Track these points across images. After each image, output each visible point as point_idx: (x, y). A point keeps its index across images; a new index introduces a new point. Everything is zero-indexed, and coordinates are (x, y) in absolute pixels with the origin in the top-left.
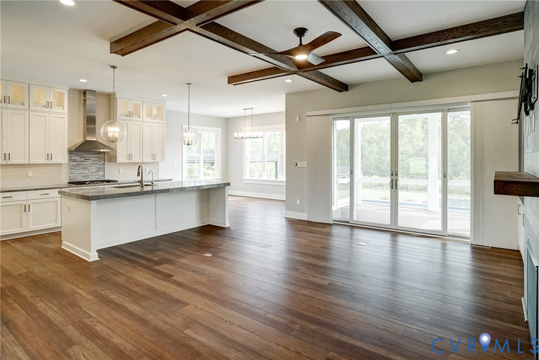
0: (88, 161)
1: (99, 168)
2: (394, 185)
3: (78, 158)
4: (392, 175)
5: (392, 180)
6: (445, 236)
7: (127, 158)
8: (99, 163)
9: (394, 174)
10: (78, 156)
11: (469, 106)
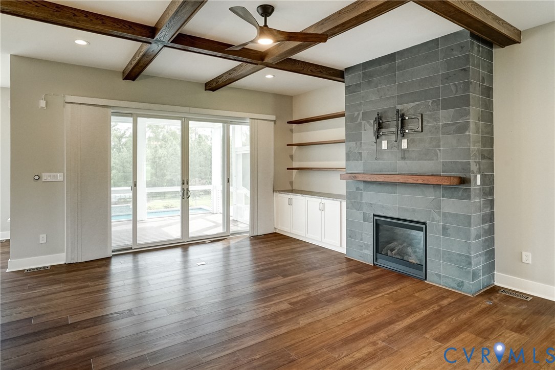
2: (186, 194)
4: (183, 184)
5: (183, 190)
6: (229, 236)
9: (185, 182)
11: (249, 121)
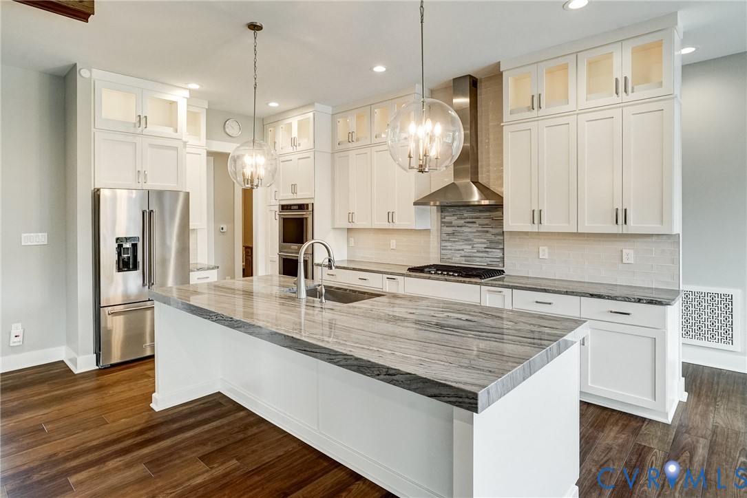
0: (470, 225)
1: (491, 242)
3: (454, 220)
7: (529, 220)
8: (493, 231)
10: (454, 215)
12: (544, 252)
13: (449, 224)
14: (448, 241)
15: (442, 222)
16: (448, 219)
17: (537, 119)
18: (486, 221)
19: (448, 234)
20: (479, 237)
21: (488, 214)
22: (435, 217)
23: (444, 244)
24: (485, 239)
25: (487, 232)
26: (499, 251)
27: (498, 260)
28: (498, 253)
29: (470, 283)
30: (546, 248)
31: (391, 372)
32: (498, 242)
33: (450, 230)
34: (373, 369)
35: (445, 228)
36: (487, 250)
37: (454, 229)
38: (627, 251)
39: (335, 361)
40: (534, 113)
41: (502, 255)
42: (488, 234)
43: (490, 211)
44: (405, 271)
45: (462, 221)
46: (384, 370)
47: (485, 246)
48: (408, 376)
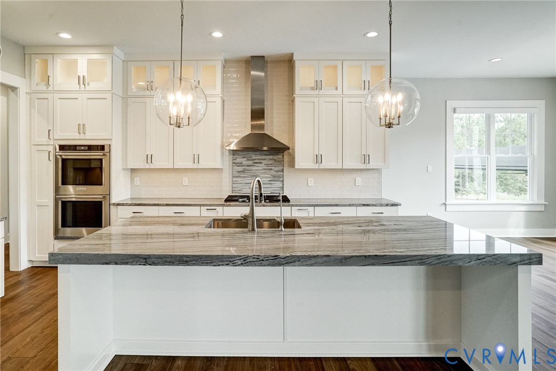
0: (257, 165)
1: (274, 177)
3: (244, 161)
7: (314, 161)
8: (276, 169)
10: (243, 157)
12: (311, 182)
13: (240, 164)
14: (239, 177)
15: (234, 163)
16: (238, 160)
17: (318, 96)
18: (270, 162)
19: (239, 172)
20: (265, 173)
21: (272, 157)
22: (228, 159)
23: (235, 179)
24: (269, 174)
25: (271, 169)
26: (279, 182)
27: (279, 189)
28: (279, 184)
29: (274, 206)
30: (312, 179)
31: (480, 257)
32: (278, 177)
33: (240, 169)
34: (464, 260)
35: (236, 167)
36: (271, 182)
37: (243, 167)
38: (359, 178)
39: (427, 262)
40: (316, 92)
41: (281, 185)
42: (272, 171)
43: (273, 155)
44: (223, 203)
45: (251, 162)
46: (475, 258)
47: (269, 179)
48: (494, 256)
